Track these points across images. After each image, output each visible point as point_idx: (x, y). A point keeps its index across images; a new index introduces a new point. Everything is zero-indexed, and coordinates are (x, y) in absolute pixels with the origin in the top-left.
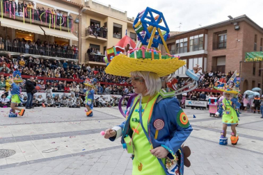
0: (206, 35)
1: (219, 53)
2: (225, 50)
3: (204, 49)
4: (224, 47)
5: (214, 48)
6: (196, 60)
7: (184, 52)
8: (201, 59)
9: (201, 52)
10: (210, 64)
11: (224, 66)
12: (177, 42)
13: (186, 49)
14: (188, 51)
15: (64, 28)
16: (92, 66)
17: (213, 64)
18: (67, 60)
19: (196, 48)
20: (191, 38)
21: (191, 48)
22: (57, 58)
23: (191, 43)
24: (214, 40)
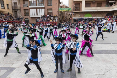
1: (49, 7)
4: (52, 5)
5: (47, 5)
6: (41, 9)
7: (34, 5)
8: (43, 9)
9: (43, 6)
10: (46, 11)
11: (52, 13)
13: (35, 4)
19: (40, 4)
21: (38, 4)
23: (38, 2)
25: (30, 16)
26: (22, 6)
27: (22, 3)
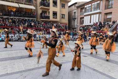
0: (101, 2)
1: (108, 11)
2: (111, 9)
3: (99, 9)
4: (112, 8)
5: (105, 9)
6: (95, 15)
7: (89, 12)
8: (98, 15)
9: (98, 11)
10: (103, 17)
11: (111, 18)
12: (86, 7)
14: (91, 11)
15: (29, 3)
16: (43, 21)
17: (104, 17)
18: (31, 19)
19: (95, 9)
20: (93, 4)
21: (93, 9)
22: (26, 18)
23: (93, 7)
24: (106, 4)
25: (84, 25)
26: (79, 14)
27: (80, 11)
